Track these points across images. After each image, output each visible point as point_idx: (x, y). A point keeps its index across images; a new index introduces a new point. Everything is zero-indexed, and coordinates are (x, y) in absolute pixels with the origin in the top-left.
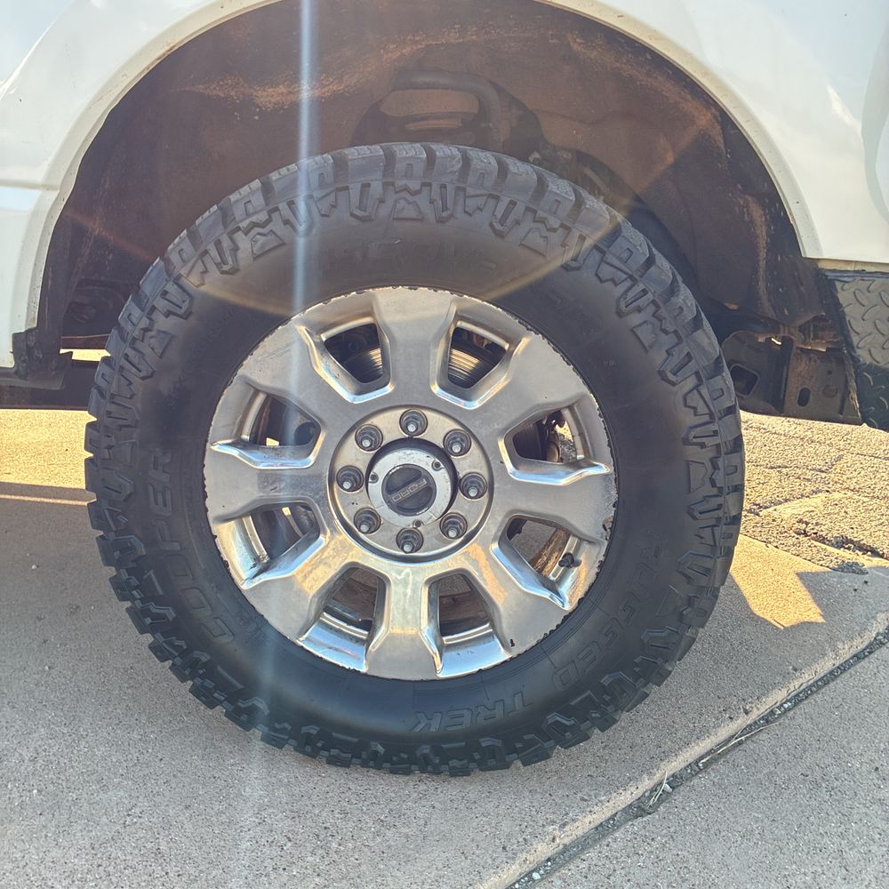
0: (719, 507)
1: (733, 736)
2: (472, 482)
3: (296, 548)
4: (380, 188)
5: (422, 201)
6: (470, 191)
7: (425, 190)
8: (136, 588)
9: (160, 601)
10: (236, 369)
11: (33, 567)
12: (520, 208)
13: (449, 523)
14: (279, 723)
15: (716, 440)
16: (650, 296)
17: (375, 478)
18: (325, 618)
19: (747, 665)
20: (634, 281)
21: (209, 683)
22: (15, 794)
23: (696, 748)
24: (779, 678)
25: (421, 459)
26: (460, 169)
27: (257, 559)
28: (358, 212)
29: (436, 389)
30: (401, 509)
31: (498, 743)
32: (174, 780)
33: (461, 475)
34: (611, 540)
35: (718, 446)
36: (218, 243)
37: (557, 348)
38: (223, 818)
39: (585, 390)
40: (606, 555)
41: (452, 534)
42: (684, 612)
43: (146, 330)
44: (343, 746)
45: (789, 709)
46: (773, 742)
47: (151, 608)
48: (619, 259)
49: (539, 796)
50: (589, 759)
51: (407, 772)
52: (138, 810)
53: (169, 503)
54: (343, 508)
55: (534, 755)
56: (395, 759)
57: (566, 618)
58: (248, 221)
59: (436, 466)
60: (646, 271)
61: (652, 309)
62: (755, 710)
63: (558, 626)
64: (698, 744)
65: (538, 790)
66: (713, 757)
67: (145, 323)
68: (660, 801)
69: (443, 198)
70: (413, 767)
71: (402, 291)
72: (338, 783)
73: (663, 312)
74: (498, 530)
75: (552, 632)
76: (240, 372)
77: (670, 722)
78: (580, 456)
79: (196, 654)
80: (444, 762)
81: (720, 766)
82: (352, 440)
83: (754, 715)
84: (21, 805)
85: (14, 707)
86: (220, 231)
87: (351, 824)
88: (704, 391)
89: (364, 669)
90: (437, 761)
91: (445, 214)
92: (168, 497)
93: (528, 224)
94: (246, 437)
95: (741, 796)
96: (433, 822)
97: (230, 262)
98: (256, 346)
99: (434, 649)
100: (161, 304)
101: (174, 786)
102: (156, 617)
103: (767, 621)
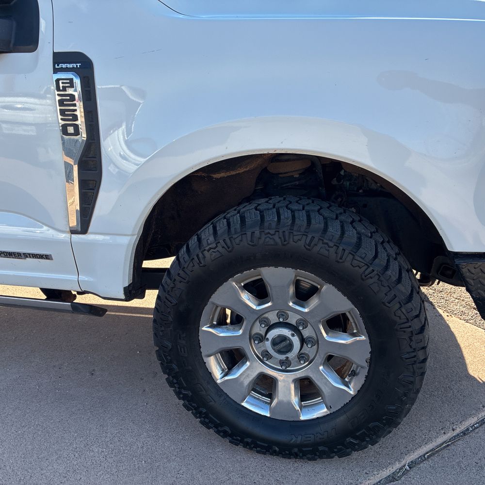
0: (415, 356)
1: (445, 442)
2: (309, 341)
3: (238, 366)
4: (259, 233)
5: (276, 238)
6: (295, 233)
7: (277, 233)
8: (176, 383)
9: (185, 389)
10: (209, 299)
11: (138, 352)
12: (316, 239)
13: (301, 357)
14: (236, 437)
15: (410, 329)
16: (375, 272)
17: (268, 339)
18: (252, 393)
19: (459, 404)
20: (369, 267)
21: (207, 420)
22: (136, 463)
23: (425, 448)
24: (474, 412)
25: (286, 332)
26: (291, 224)
27: (223, 370)
28: (250, 243)
29: (291, 304)
30: (280, 352)
31: (327, 449)
32: (195, 458)
33: (305, 337)
34: (370, 366)
35: (412, 331)
36: (198, 256)
37: (339, 290)
38: (214, 476)
39: (353, 306)
40: (368, 372)
41: (302, 362)
42: (403, 399)
43: (172, 288)
44: (262, 447)
45: (477, 428)
46: (464, 446)
47: (182, 391)
48: (361, 257)
49: (346, 471)
50: (372, 453)
51: (290, 458)
52: (182, 471)
53: (186, 352)
54: (256, 350)
55: (342, 454)
56: (283, 453)
57: (353, 398)
58: (208, 247)
59: (293, 335)
60: (374, 261)
61: (377, 277)
62: (458, 429)
63: (350, 401)
64: (425, 447)
65: (347, 468)
66: (433, 452)
67: (172, 285)
68: (403, 474)
69: (284, 236)
70: (291, 456)
71: (272, 269)
72: (261, 461)
73: (382, 278)
74: (322, 360)
75: (347, 403)
76: (210, 300)
77: (414, 435)
78: (355, 331)
79: (201, 409)
80: (304, 455)
81: (436, 458)
82: (258, 323)
83: (458, 431)
84: (138, 467)
85: (134, 423)
86: (198, 251)
87: (265, 481)
88: (403, 310)
89: (268, 415)
90: (301, 455)
91: (285, 243)
92: (186, 349)
93: (320, 245)
94: (215, 323)
95: (442, 473)
96: (299, 481)
97: (203, 263)
98: (216, 290)
99: (298, 408)
100: (177, 278)
101: (195, 461)
102: (184, 394)
103: (475, 378)
